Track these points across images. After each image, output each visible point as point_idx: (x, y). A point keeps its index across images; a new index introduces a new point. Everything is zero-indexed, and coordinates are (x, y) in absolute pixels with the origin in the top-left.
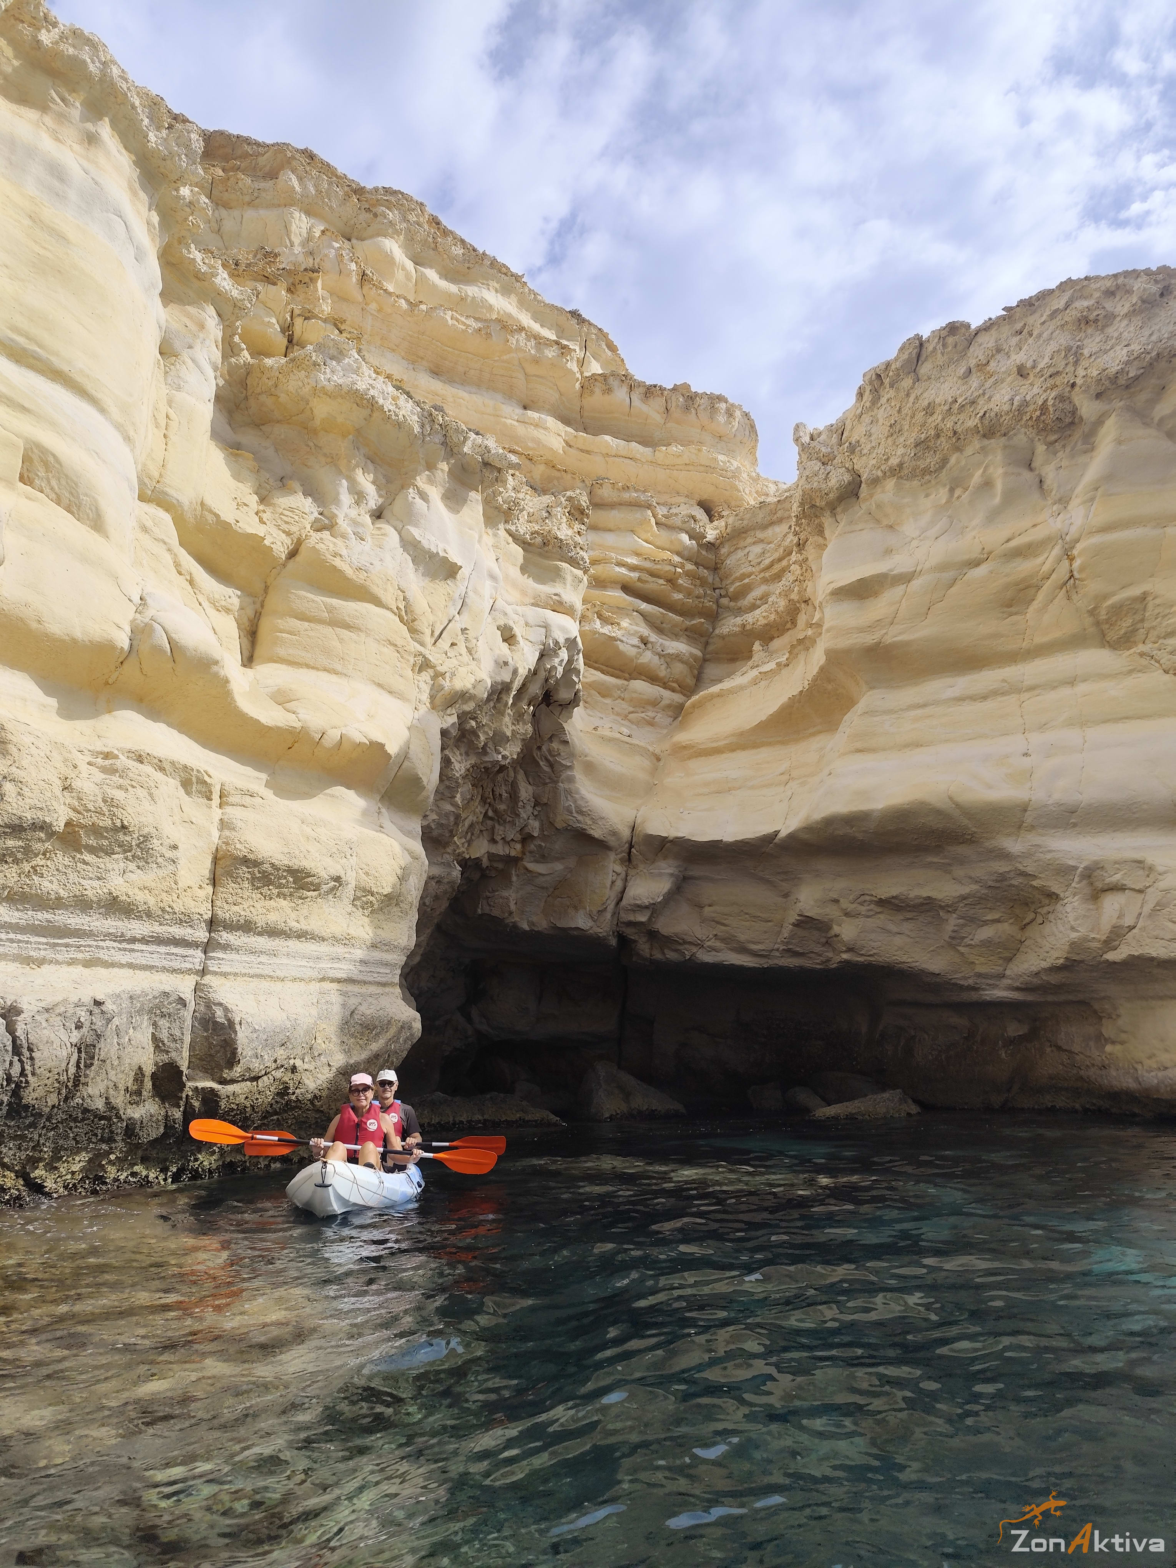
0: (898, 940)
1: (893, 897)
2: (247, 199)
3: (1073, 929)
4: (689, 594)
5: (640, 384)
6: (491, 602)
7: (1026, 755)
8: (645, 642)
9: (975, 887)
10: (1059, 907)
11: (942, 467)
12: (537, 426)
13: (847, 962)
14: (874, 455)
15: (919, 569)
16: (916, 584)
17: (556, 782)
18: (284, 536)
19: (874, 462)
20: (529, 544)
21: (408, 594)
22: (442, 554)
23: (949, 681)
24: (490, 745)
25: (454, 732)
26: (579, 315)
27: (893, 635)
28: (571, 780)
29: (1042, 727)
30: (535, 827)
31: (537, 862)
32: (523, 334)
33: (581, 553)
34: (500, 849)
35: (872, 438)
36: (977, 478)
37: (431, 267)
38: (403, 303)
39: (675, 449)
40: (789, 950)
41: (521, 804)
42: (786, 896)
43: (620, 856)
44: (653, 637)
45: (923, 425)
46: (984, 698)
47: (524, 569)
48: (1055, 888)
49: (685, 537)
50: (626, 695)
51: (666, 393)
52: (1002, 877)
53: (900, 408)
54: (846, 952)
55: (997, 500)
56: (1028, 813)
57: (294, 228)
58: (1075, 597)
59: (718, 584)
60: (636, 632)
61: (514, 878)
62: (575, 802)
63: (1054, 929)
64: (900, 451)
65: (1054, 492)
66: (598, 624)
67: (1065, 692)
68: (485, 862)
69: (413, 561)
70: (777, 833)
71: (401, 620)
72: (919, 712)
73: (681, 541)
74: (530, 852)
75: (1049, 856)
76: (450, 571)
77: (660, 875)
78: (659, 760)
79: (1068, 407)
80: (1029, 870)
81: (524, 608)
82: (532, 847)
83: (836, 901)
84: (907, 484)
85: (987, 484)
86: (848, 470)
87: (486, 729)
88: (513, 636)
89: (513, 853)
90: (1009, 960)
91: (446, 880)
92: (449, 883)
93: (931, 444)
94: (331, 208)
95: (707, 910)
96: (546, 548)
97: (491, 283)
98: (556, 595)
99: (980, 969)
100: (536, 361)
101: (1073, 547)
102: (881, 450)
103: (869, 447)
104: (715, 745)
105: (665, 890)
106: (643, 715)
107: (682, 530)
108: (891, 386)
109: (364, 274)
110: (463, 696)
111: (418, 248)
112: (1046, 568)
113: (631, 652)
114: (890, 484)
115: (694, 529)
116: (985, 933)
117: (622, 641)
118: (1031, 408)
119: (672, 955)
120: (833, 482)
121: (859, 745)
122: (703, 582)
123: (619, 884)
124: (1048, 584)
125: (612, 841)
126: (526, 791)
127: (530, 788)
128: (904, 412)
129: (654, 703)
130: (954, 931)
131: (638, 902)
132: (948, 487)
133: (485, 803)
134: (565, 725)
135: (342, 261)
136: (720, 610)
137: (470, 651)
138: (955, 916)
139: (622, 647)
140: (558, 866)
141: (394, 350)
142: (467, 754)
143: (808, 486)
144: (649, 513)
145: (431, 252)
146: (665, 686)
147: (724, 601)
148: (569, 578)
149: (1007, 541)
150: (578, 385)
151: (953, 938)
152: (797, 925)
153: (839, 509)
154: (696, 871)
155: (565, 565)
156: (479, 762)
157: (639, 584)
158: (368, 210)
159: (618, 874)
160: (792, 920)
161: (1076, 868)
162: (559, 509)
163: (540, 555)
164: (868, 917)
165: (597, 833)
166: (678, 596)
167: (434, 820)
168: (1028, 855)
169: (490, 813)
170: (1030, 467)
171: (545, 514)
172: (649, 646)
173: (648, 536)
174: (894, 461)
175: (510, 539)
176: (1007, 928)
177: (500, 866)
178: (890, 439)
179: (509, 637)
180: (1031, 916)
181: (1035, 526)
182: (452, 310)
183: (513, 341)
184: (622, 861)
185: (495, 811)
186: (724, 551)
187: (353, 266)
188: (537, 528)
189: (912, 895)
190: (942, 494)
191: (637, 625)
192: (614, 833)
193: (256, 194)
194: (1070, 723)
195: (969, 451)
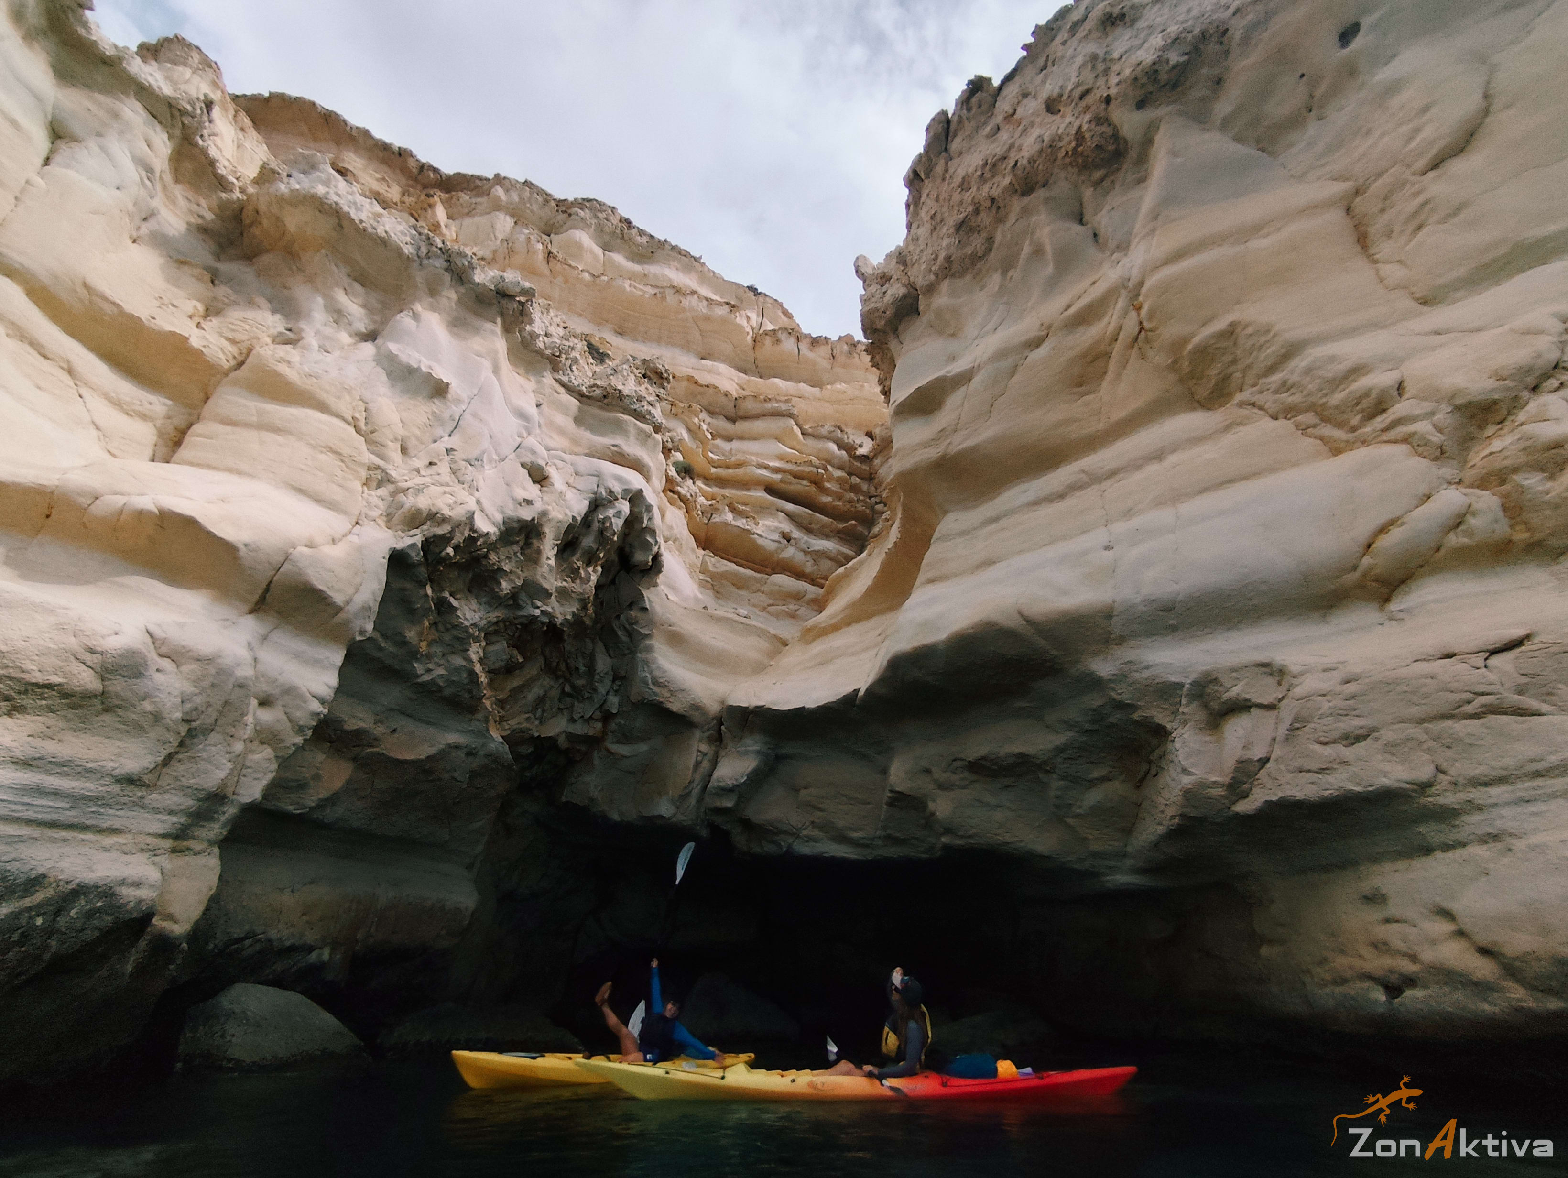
0: (998, 815)
1: (983, 758)
2: (466, 211)
3: (1185, 771)
4: (840, 498)
5: (808, 336)
6: (519, 440)
7: (1108, 548)
8: (787, 538)
9: (1070, 734)
10: (1170, 746)
11: (989, 250)
12: (710, 371)
13: (946, 847)
14: (924, 259)
15: (976, 364)
16: (976, 381)
17: (633, 652)
18: (226, 344)
19: (924, 266)
20: (588, 397)
21: (371, 406)
22: (425, 369)
23: (1024, 486)
24: (523, 596)
25: (417, 556)
26: (756, 289)
27: (959, 443)
28: (649, 649)
29: (1128, 514)
30: (614, 701)
31: (619, 742)
32: (696, 296)
33: (650, 408)
34: (579, 729)
35: (920, 242)
36: (1026, 250)
37: (619, 253)
38: (586, 276)
39: (839, 386)
40: (888, 837)
41: (597, 677)
42: (885, 771)
43: (707, 734)
44: (796, 534)
45: (961, 203)
46: (1061, 496)
47: (578, 421)
48: (1161, 718)
49: (833, 447)
50: (765, 588)
51: (830, 342)
52: (1097, 715)
53: (938, 196)
54: (942, 834)
55: (1050, 269)
56: (1115, 619)
57: (498, 226)
58: (1150, 353)
59: (873, 492)
60: (777, 528)
61: (596, 761)
62: (651, 672)
63: (1168, 778)
64: (945, 242)
65: (1110, 241)
66: (729, 517)
67: (1153, 468)
68: (562, 742)
69: (388, 375)
70: (856, 691)
71: (358, 431)
72: (994, 526)
73: (828, 451)
74: (612, 732)
75: (1146, 674)
76: (439, 390)
77: (746, 753)
78: (785, 644)
79: (1108, 130)
80: (1126, 698)
81: (574, 457)
82: (613, 726)
83: (928, 771)
84: (960, 283)
85: (1038, 251)
86: (904, 285)
87: (512, 577)
88: (546, 478)
89: (591, 733)
90: (1128, 831)
91: (482, 753)
92: (487, 756)
93: (973, 223)
94: (532, 211)
95: (803, 792)
96: (606, 401)
97: (672, 263)
98: (614, 446)
99: (1095, 847)
100: (707, 319)
101: (1138, 295)
102: (930, 251)
103: (917, 252)
104: (833, 621)
105: (750, 769)
106: (784, 608)
107: (828, 439)
108: (928, 176)
109: (550, 253)
110: (433, 517)
111: (607, 238)
112: (1111, 328)
113: (772, 546)
114: (945, 285)
115: (842, 439)
116: (1094, 797)
117: (761, 536)
118: (1067, 139)
119: (769, 848)
120: (888, 298)
121: (930, 575)
122: (854, 489)
123: (706, 764)
124: (1118, 347)
125: (696, 717)
126: (603, 663)
127: (609, 661)
128: (941, 198)
129: (797, 597)
130: (1057, 797)
131: (721, 784)
132: (999, 271)
133: (557, 678)
134: (645, 593)
135: (529, 242)
136: (876, 516)
137: (454, 472)
138: (1055, 776)
139: (760, 541)
140: (643, 747)
141: (580, 315)
142: (489, 603)
143: (867, 309)
144: (792, 422)
145: (618, 241)
146: (813, 582)
147: (879, 507)
148: (632, 431)
149: (1066, 310)
150: (749, 339)
151: (1057, 807)
152: (891, 804)
153: (901, 328)
154: (788, 749)
155: (626, 417)
156: (512, 616)
157: (783, 486)
158: (564, 212)
159: (705, 755)
160: (886, 799)
161: (1181, 685)
162: (625, 366)
163: (601, 408)
164: (964, 788)
165: (675, 706)
166: (826, 499)
167: (441, 676)
168: (1121, 677)
169: (568, 689)
170: (1081, 222)
171: (610, 371)
172: (792, 541)
173: (794, 443)
174: (942, 255)
175: (562, 390)
176: (1117, 788)
177: (583, 748)
178: (935, 234)
179: (539, 477)
180: (1144, 767)
181: (1094, 283)
182: (630, 279)
183: (687, 302)
184: (710, 740)
185: (573, 686)
186: (877, 462)
187: (540, 246)
188: (599, 383)
189: (1002, 754)
190: (996, 279)
191: (780, 522)
192: (696, 707)
193: (473, 206)
194: (1159, 503)
195: (1012, 218)
